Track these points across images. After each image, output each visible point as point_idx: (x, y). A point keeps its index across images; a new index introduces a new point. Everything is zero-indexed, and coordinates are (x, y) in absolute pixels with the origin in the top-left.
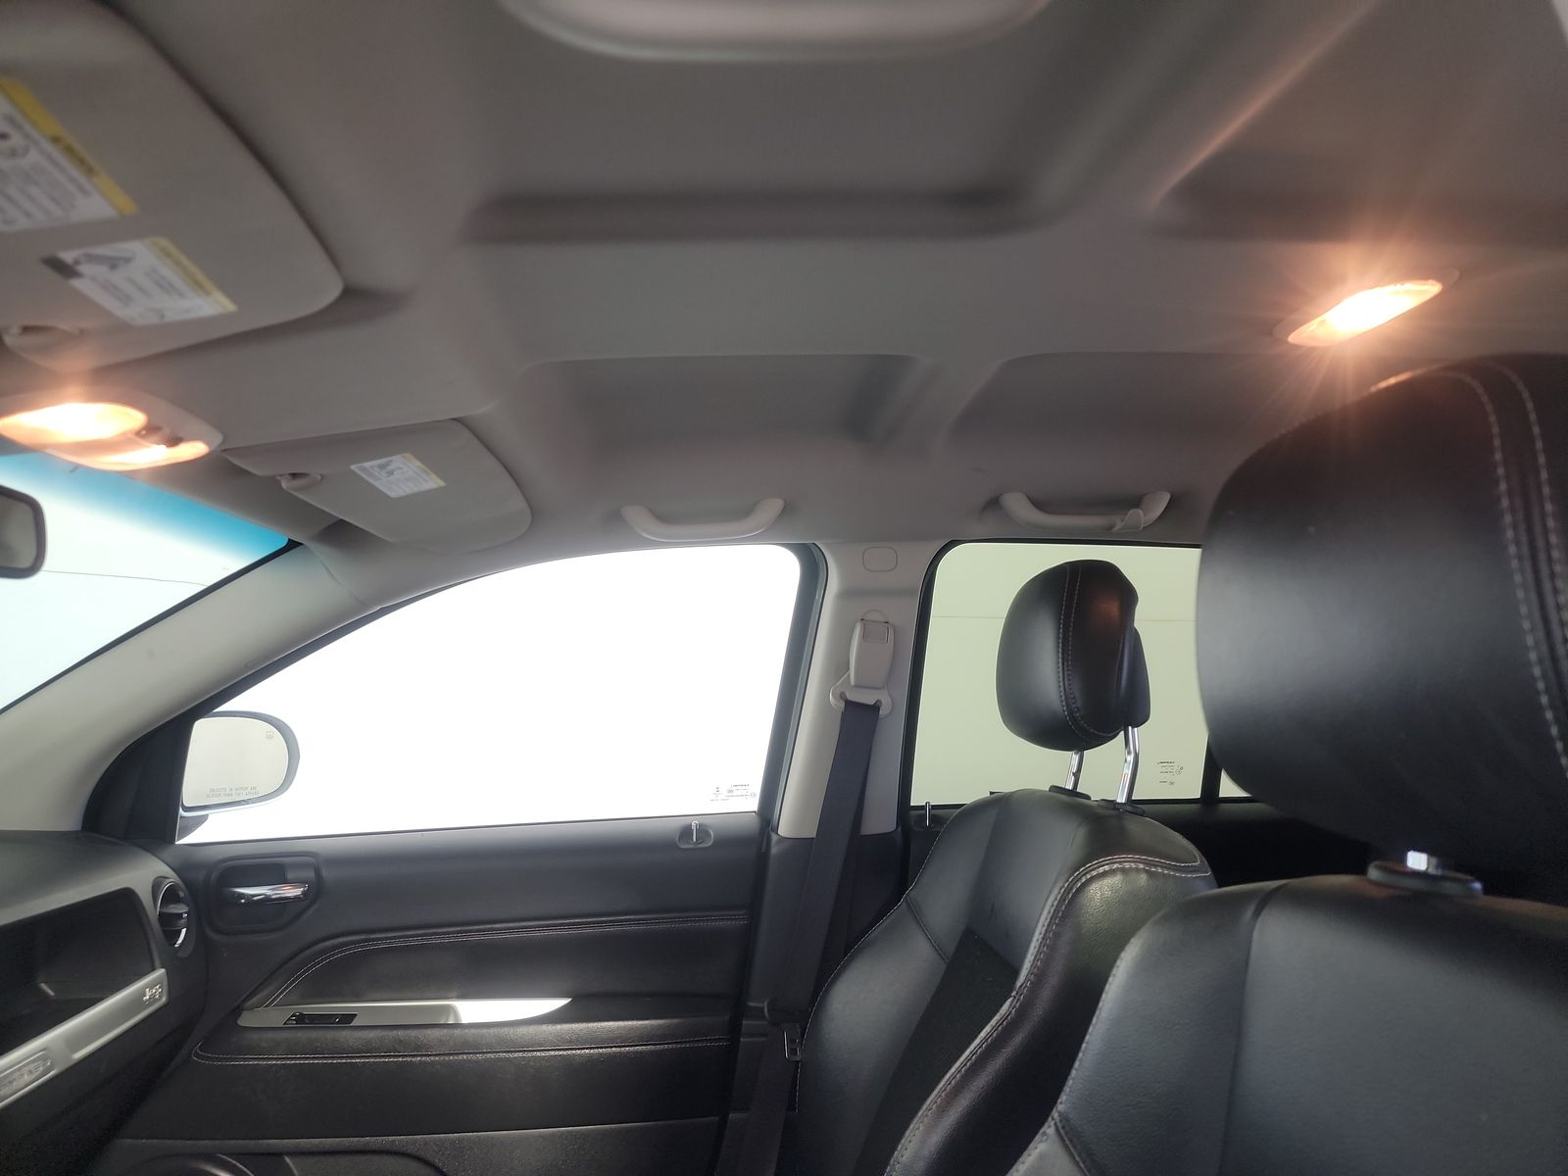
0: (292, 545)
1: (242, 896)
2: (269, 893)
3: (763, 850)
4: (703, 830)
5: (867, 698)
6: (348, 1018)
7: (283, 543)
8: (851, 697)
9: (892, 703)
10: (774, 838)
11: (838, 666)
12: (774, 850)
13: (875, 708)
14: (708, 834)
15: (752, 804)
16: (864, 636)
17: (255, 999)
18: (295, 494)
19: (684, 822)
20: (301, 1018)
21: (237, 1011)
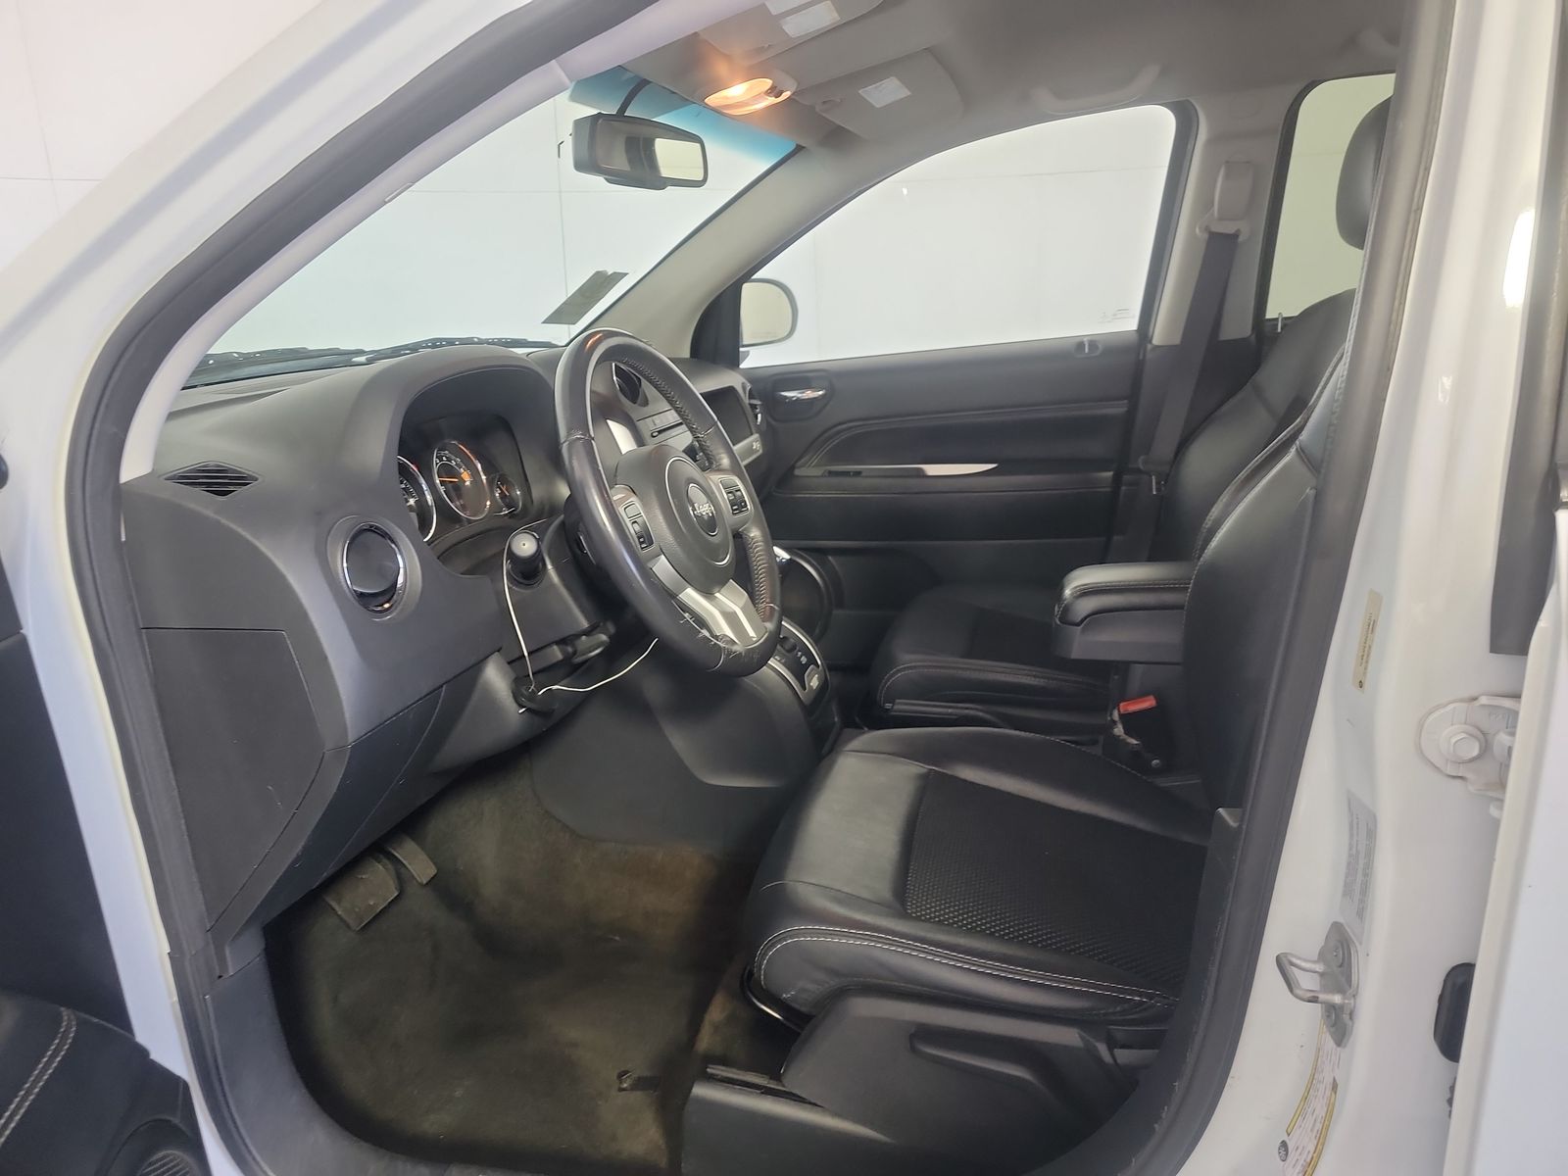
0: (799, 149)
1: (786, 397)
2: (800, 395)
3: (1141, 357)
4: (1093, 344)
5: (1229, 228)
6: (858, 474)
7: (791, 147)
8: (1214, 229)
9: (1250, 231)
10: (1149, 347)
11: (1204, 203)
12: (1149, 356)
13: (1235, 236)
14: (1097, 348)
15: (1131, 324)
16: (1227, 176)
17: (802, 460)
18: (824, 115)
19: (1078, 340)
20: (831, 473)
21: (793, 468)
